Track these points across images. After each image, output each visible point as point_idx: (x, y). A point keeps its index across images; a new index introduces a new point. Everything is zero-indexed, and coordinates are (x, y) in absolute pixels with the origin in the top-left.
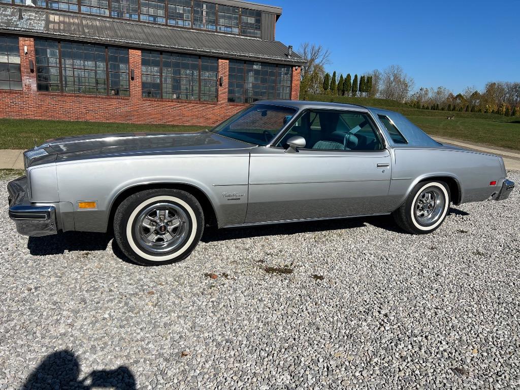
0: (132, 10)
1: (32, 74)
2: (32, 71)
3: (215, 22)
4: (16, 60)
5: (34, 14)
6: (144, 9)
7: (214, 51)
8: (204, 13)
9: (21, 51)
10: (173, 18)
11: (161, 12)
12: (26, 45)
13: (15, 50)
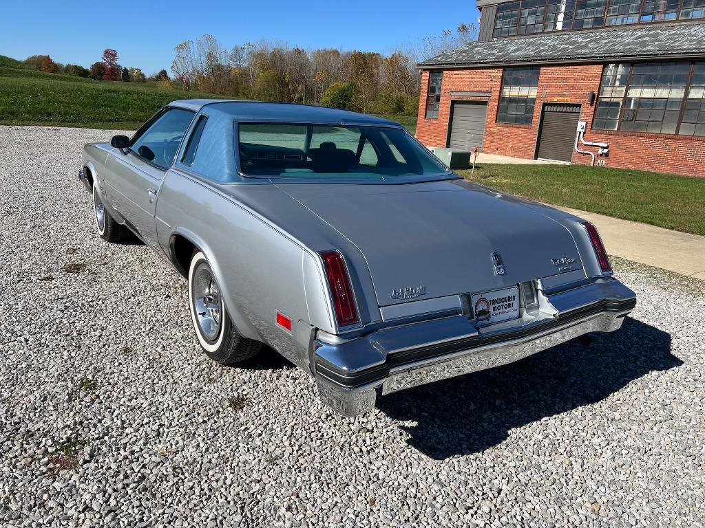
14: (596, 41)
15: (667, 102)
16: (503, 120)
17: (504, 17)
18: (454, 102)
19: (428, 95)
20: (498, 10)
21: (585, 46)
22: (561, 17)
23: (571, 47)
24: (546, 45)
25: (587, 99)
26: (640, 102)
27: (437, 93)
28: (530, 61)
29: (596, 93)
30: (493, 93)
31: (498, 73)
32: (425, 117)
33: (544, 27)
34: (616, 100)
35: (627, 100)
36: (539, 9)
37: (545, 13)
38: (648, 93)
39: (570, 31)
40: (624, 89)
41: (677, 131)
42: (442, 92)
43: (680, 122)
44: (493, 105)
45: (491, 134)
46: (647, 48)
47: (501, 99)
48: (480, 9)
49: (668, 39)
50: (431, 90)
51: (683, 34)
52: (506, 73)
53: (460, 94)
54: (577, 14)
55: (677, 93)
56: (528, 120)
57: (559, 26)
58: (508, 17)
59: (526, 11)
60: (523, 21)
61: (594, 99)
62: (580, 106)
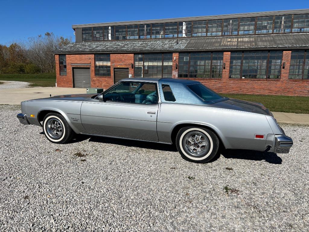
0: (234, 30)
1: (176, 70)
2: (177, 68)
3: (291, 27)
4: (171, 64)
5: (184, 41)
6: (242, 28)
7: (281, 46)
8: (283, 23)
9: (173, 59)
10: (260, 29)
11: (252, 27)
12: (175, 56)
13: (170, 59)
14: (127, 45)
15: (157, 67)
16: (98, 75)
17: (86, 33)
18: (73, 68)
19: (59, 65)
20: (83, 30)
21: (124, 47)
22: (110, 35)
23: (119, 47)
24: (107, 45)
25: (131, 66)
26: (148, 66)
27: (64, 64)
28: (106, 52)
29: (133, 64)
30: (92, 64)
31: (92, 56)
32: (60, 75)
33: (104, 39)
34: (140, 66)
35: (144, 66)
36: (101, 31)
37: (103, 33)
38: (151, 64)
39: (114, 40)
40: (142, 62)
41: (162, 77)
42: (67, 64)
43: (162, 73)
44: (93, 68)
45: (94, 81)
46: (147, 48)
47: (96, 66)
48: (74, 29)
49: (152, 45)
50: (61, 63)
51: (155, 43)
52: (96, 56)
53: (76, 65)
54: (116, 34)
55: (160, 64)
56: (109, 75)
57: (110, 38)
58: (87, 33)
59: (95, 32)
60: (94, 35)
61: (133, 66)
62: (128, 69)
